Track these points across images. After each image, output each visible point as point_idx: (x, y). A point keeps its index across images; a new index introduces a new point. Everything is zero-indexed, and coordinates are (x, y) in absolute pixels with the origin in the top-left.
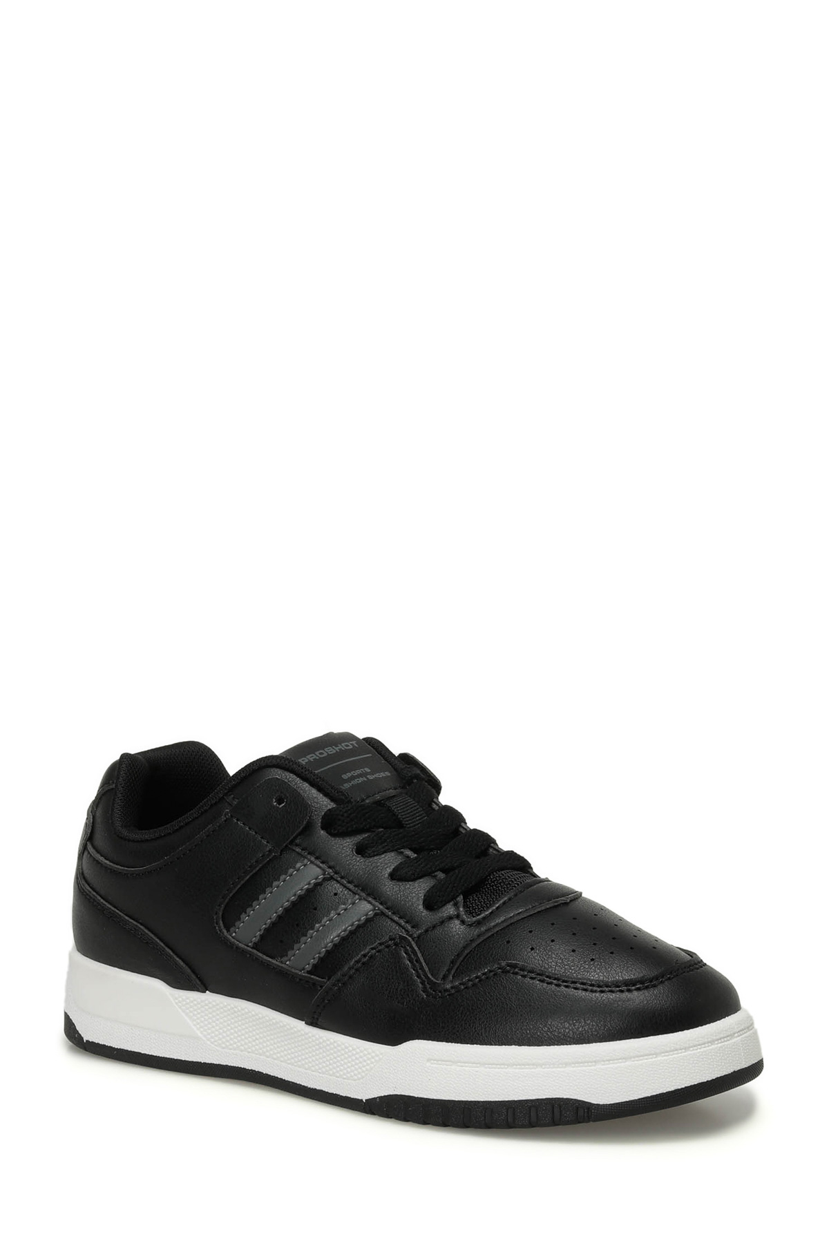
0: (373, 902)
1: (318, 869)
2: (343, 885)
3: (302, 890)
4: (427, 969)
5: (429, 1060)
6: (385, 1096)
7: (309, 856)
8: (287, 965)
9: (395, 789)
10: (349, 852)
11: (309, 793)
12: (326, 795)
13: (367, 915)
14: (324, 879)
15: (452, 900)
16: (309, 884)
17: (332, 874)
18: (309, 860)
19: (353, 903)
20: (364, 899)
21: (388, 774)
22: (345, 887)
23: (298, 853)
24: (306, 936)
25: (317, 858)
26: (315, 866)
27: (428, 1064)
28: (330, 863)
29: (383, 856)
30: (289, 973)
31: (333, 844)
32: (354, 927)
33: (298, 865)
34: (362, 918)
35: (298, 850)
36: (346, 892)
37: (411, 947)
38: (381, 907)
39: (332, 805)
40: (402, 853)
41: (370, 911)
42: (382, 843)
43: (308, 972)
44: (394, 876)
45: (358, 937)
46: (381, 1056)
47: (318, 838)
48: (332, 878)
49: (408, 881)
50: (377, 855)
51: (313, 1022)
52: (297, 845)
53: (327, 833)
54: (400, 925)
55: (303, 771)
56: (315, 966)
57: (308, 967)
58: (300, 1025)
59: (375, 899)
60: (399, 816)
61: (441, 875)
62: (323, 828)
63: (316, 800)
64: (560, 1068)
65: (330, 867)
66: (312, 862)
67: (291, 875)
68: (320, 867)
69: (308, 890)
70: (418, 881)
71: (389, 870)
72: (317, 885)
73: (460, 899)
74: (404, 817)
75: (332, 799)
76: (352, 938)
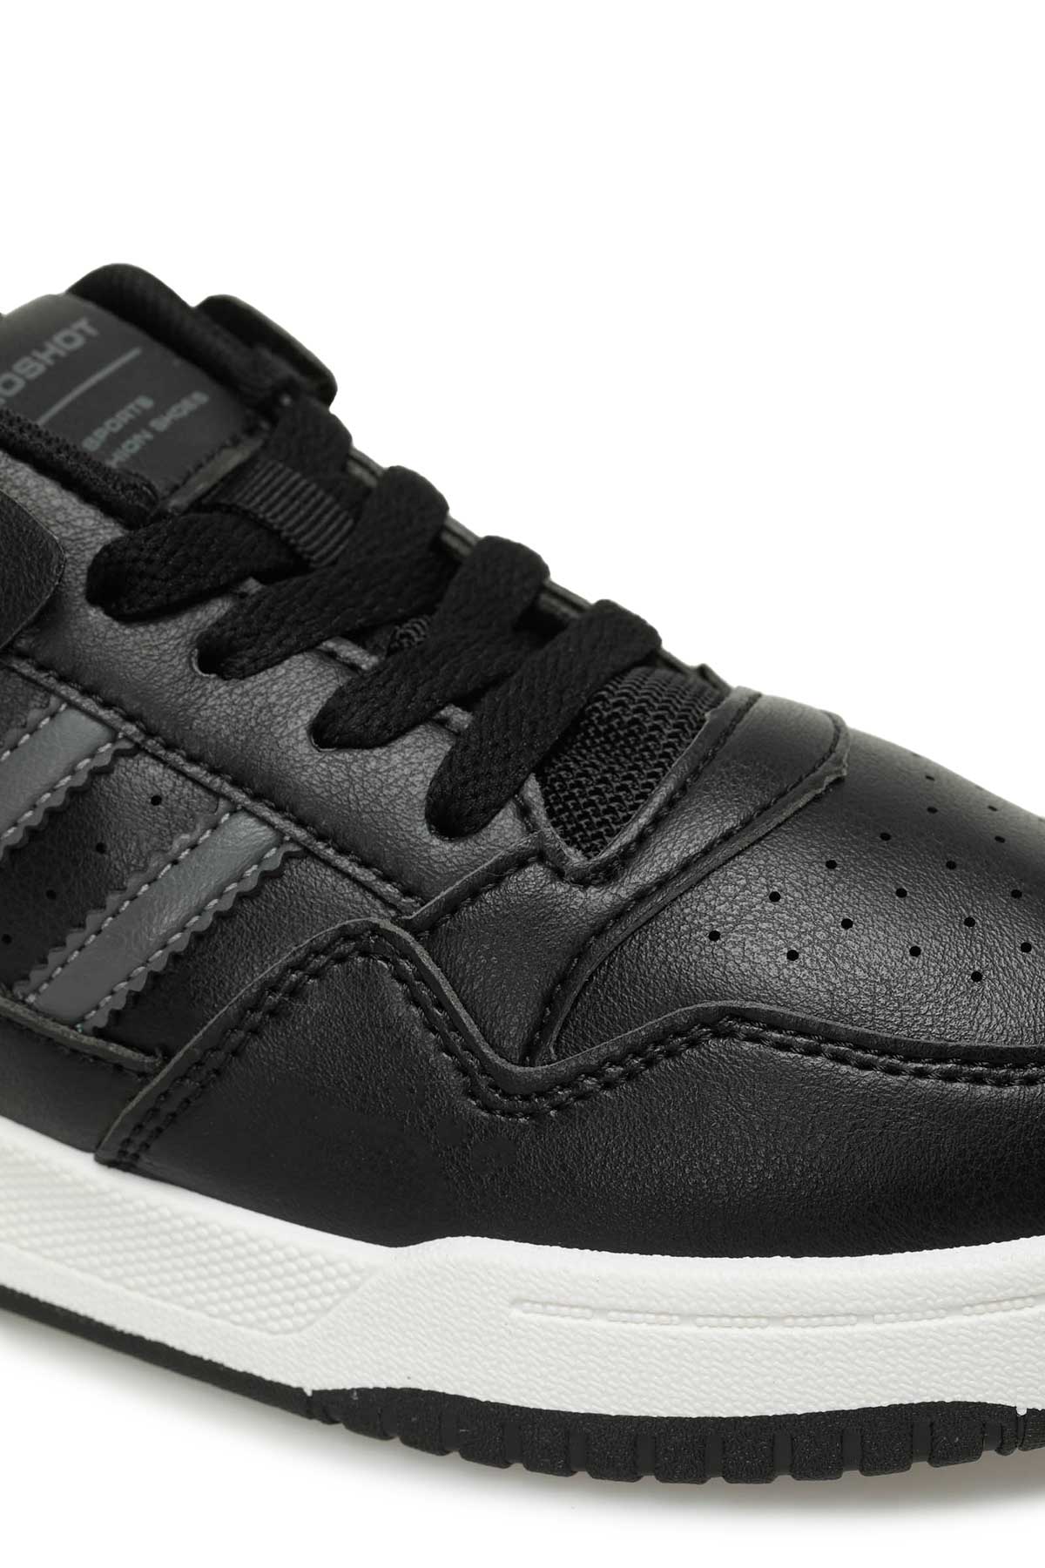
0: (276, 819)
1: (94, 725)
2: (174, 769)
3: (52, 790)
4: (474, 1030)
5: (516, 1302)
6: (377, 1390)
7: (63, 689)
8: (30, 1006)
9: (236, 442)
10: (179, 665)
11: (39, 498)
12: (88, 495)
13: (259, 861)
14: (118, 754)
15: (510, 797)
16: (73, 772)
17: (138, 739)
18: (64, 699)
19: (215, 827)
20: (244, 809)
21: (200, 398)
22: (181, 773)
23: (27, 679)
24: (82, 926)
25: (86, 692)
26: (83, 718)
27: (516, 1313)
28: (128, 708)
29: (281, 670)
30: (36, 1030)
31: (129, 646)
32: (227, 904)
33: (34, 714)
34: (248, 873)
35: (26, 669)
36: (186, 791)
37: (415, 960)
38: (300, 833)
39: (112, 532)
40: (332, 655)
41: (268, 849)
42: (274, 631)
43: (99, 1033)
44: (325, 733)
45: (240, 931)
46: (357, 1278)
47: (83, 630)
48: (138, 749)
49: (371, 747)
50: (264, 668)
51: (122, 1160)
52: (22, 655)
53: (107, 613)
54: (365, 887)
55: (14, 429)
56: (116, 1015)
57: (99, 1019)
58: (79, 1165)
59: (278, 809)
60: (284, 534)
61: (460, 717)
62: (94, 598)
63: (60, 517)
64: (930, 1319)
65: (129, 718)
66: (72, 705)
67: (14, 747)
68: (99, 720)
69: (72, 792)
70: (398, 744)
71: (306, 717)
72: (96, 773)
73: (532, 789)
74: (297, 531)
75: (109, 509)
76: (223, 933)
